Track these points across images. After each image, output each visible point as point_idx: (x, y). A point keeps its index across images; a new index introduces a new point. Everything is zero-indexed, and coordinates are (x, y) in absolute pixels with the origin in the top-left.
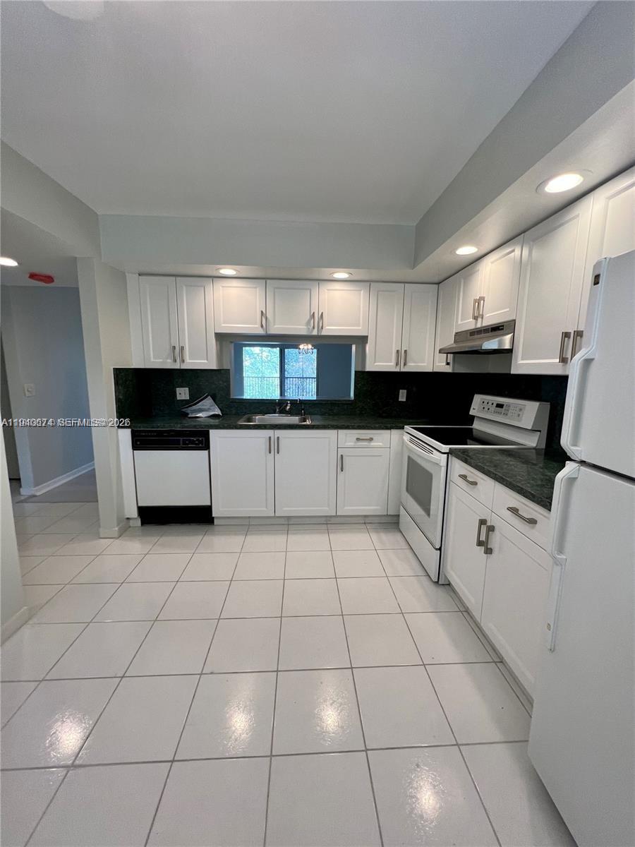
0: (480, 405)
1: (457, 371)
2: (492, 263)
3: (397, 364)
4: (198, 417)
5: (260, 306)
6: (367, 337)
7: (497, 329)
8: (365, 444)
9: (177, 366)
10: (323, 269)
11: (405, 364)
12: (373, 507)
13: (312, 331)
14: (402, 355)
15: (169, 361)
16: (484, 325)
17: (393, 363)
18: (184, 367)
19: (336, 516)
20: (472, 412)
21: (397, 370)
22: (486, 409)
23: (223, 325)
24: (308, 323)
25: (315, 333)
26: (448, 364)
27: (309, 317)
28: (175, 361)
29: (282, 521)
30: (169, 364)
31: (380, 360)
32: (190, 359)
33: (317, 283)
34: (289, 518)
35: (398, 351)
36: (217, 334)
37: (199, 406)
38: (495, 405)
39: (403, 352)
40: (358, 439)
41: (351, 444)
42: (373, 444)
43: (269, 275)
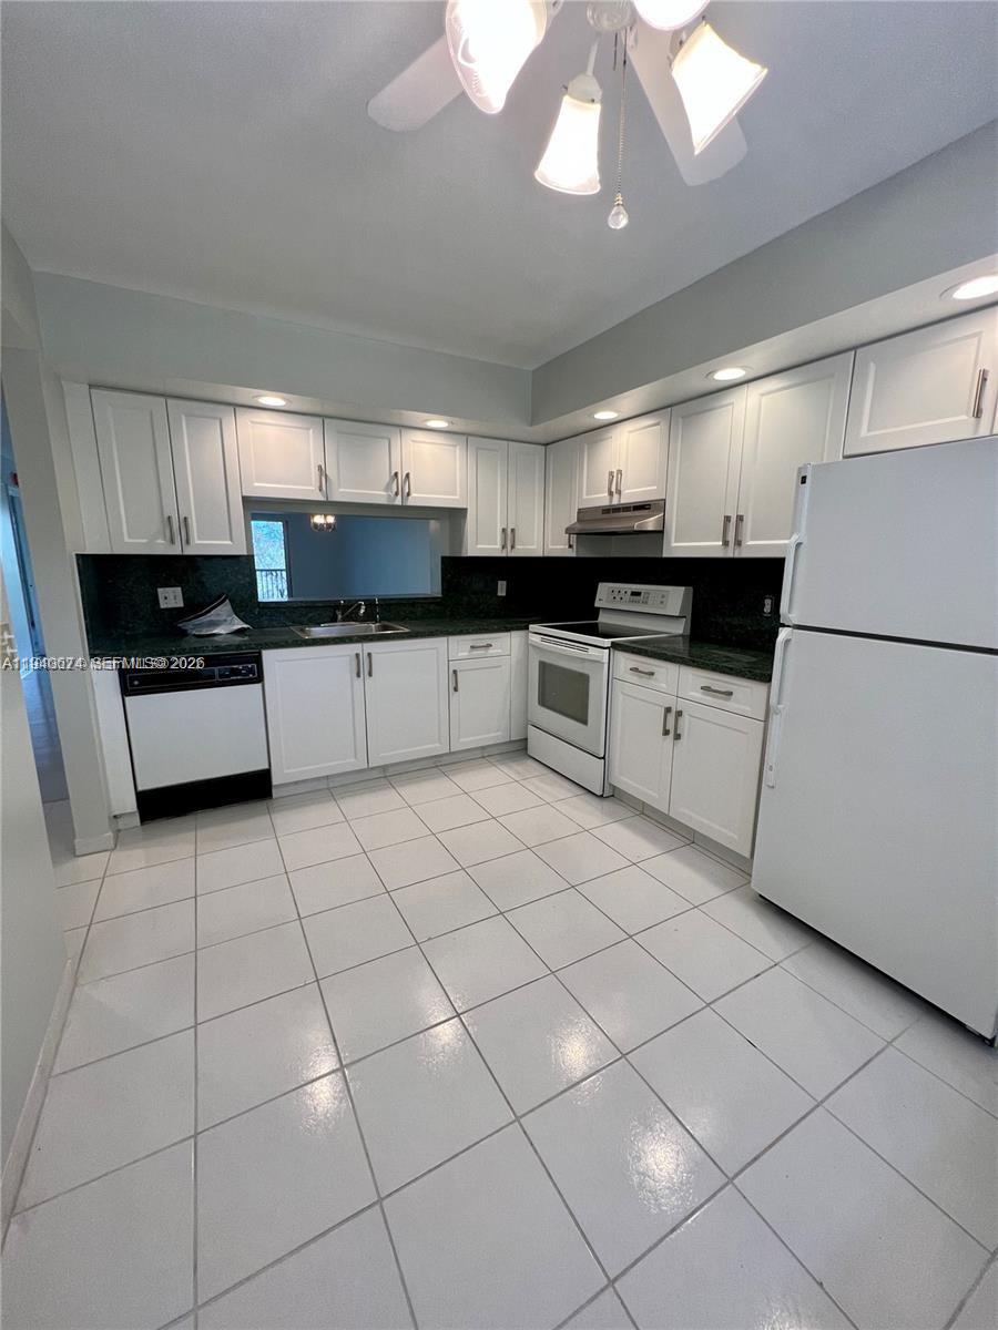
0: (606, 594)
1: (581, 555)
2: (630, 432)
3: (504, 547)
4: (214, 635)
5: (315, 459)
6: (466, 509)
7: (642, 507)
8: (480, 652)
9: (176, 550)
10: (404, 412)
11: (513, 547)
12: (494, 732)
13: (394, 500)
14: (509, 535)
15: (160, 541)
16: (622, 502)
17: (499, 546)
18: (189, 551)
19: (451, 753)
20: (596, 605)
21: (504, 555)
22: (618, 598)
23: (256, 484)
24: (388, 488)
25: (398, 501)
26: (570, 546)
27: (388, 479)
28: (172, 542)
29: (376, 774)
30: (161, 547)
31: (481, 542)
32: (200, 539)
33: (398, 430)
34: (384, 768)
35: (504, 530)
36: (246, 500)
37: (212, 616)
38: (629, 593)
39: (509, 530)
40: (472, 647)
41: (465, 654)
42: (491, 651)
43: (328, 410)
